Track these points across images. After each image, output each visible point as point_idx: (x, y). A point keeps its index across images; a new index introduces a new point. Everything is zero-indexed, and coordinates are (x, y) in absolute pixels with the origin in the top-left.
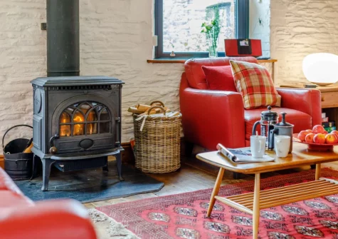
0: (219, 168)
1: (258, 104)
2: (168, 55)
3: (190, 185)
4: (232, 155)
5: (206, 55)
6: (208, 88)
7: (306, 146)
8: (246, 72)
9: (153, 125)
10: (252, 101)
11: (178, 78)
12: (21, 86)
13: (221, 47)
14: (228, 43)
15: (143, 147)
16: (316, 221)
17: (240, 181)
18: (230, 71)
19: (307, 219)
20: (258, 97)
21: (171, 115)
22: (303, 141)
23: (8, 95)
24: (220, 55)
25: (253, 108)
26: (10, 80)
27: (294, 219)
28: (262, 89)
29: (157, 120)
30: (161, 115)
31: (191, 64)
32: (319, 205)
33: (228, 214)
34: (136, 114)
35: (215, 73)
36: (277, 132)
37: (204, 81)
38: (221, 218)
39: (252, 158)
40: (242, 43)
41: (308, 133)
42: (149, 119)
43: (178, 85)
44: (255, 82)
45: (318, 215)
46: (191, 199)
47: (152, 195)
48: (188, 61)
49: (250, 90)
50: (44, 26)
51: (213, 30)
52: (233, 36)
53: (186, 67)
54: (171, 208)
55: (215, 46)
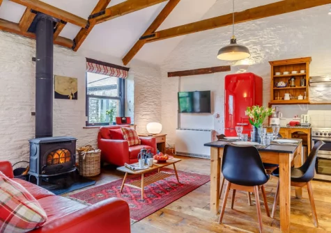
0: (125, 173)
1: (133, 144)
2: (91, 125)
3: (108, 180)
4: (133, 168)
5: (108, 124)
6: (111, 138)
7: (156, 161)
8: (127, 132)
9: (89, 156)
10: (131, 143)
11: (97, 134)
12: (20, 142)
13: (114, 121)
14: (117, 119)
15: (84, 166)
16: (161, 188)
17: (134, 177)
18: (121, 131)
19: (158, 188)
20: (133, 141)
21: (96, 151)
22: (156, 159)
23: (13, 147)
24: (114, 124)
25: (131, 146)
26: (14, 140)
27: (154, 189)
28: (134, 138)
29: (91, 154)
30: (93, 151)
31: (103, 128)
32: (161, 182)
33: (128, 190)
34: (80, 152)
35: (115, 132)
36: (147, 157)
37: (109, 135)
38: (126, 192)
39: (140, 168)
40: (123, 119)
41: (157, 156)
42: (87, 154)
43: (96, 137)
44: (131, 135)
45: (162, 186)
46: (110, 186)
47: (93, 187)
48: (102, 127)
49: (130, 139)
50: (33, 114)
51: (111, 113)
52: (119, 116)
53: (101, 130)
54: (104, 191)
55: (112, 120)
